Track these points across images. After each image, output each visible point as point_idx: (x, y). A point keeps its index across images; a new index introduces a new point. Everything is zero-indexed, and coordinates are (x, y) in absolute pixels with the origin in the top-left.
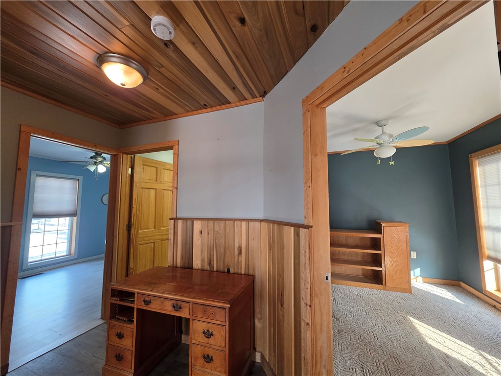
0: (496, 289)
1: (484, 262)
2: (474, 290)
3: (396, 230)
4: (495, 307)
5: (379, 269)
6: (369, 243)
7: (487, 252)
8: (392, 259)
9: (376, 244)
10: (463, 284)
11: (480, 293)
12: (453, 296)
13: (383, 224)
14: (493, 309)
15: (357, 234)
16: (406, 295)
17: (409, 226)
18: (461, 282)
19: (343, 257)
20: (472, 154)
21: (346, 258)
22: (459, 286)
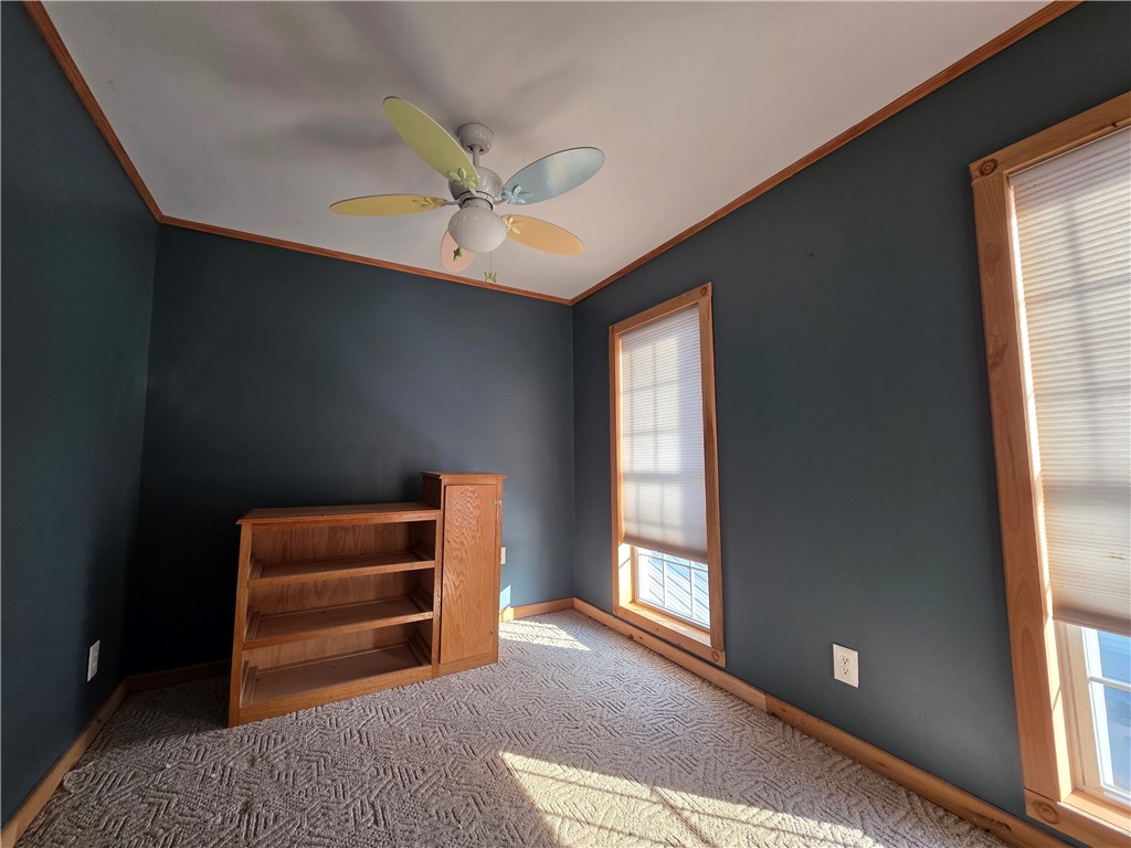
0: (630, 599)
1: (620, 548)
2: (598, 611)
3: (476, 495)
4: (631, 638)
5: (427, 615)
6: (400, 540)
7: (625, 526)
8: (461, 577)
9: (421, 541)
10: (578, 603)
11: (607, 615)
12: (570, 637)
13: (445, 479)
14: (629, 644)
15: (366, 516)
16: (485, 671)
17: (504, 480)
18: (575, 600)
19: (313, 603)
20: (615, 326)
21: (324, 602)
22: (572, 607)
